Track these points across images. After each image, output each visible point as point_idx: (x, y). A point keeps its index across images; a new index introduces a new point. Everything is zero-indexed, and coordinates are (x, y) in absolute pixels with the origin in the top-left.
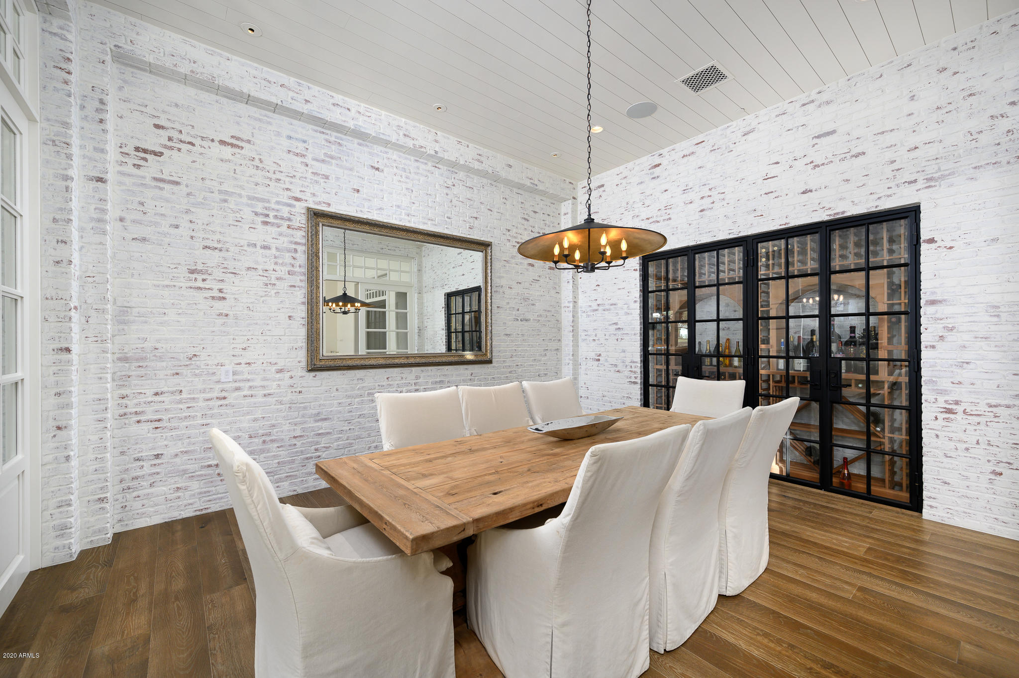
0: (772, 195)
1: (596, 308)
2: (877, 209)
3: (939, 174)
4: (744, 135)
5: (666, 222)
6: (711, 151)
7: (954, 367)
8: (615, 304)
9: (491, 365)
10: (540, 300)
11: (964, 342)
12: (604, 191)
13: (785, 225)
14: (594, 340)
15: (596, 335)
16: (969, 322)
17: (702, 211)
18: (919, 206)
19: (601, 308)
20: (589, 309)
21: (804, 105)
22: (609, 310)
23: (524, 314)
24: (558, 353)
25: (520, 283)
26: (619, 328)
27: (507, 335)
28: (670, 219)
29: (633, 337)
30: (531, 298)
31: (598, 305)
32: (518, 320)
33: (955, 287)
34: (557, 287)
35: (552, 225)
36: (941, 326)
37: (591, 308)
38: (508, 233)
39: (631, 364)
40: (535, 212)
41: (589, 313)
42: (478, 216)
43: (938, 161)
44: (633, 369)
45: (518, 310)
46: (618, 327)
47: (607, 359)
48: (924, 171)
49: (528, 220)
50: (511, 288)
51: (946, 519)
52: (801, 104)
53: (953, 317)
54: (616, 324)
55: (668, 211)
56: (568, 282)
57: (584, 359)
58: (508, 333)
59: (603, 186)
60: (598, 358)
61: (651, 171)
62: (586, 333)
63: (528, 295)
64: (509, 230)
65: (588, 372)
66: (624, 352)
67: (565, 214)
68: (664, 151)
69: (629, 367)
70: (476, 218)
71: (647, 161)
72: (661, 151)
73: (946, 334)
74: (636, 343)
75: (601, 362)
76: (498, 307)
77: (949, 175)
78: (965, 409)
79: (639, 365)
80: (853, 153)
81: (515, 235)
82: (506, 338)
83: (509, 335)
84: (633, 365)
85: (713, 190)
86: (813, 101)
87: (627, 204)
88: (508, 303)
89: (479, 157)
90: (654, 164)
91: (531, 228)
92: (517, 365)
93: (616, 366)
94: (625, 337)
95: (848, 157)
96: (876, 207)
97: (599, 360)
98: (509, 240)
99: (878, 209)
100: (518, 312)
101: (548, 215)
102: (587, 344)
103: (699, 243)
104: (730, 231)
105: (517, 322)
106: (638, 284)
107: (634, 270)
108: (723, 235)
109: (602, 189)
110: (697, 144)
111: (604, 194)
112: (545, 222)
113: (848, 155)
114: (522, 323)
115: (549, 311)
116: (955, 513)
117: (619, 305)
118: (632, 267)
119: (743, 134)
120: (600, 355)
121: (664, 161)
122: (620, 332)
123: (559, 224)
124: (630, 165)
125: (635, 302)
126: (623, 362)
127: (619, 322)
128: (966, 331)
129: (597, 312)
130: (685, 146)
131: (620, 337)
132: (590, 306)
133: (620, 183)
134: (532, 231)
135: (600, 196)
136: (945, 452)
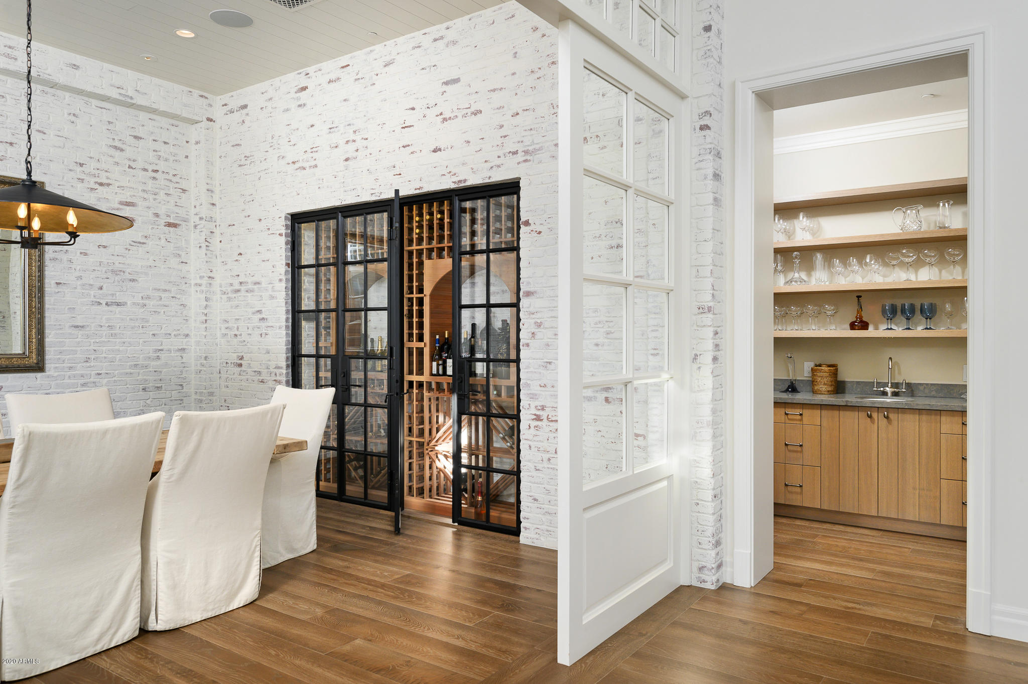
0: (408, 149)
1: (237, 287)
2: (490, 181)
3: (533, 147)
4: (385, 66)
5: (312, 170)
6: (356, 80)
7: (541, 367)
8: (259, 283)
9: (43, 374)
10: (146, 274)
11: (549, 340)
12: (247, 114)
13: (419, 189)
14: (236, 335)
15: (238, 329)
16: (551, 317)
17: (347, 160)
18: (519, 182)
19: (243, 288)
20: (230, 289)
21: (435, 40)
22: (252, 291)
23: (113, 295)
24: (184, 355)
25: (105, 247)
26: (263, 319)
27: (77, 327)
28: (316, 166)
29: (278, 331)
30: (128, 270)
31: (241, 283)
32: (100, 304)
33: (542, 277)
34: (183, 254)
35: (172, 158)
36: (533, 321)
37: (232, 288)
38: (79, 169)
39: (276, 370)
40: (137, 138)
41: (230, 295)
42: (14, 141)
43: (532, 132)
44: (278, 378)
45: (101, 288)
46: (261, 316)
47: (250, 364)
48: (522, 142)
49: (122, 150)
50: (86, 254)
51: (535, 541)
52: (433, 38)
53: (541, 312)
54: (259, 312)
55: (314, 155)
56: (200, 247)
57: (225, 365)
58: (81, 324)
59: (245, 107)
60: (240, 362)
61: (298, 95)
62: (227, 325)
63: (121, 266)
64: (81, 165)
65: (230, 384)
66: (269, 353)
67: (197, 143)
68: (311, 70)
69: (273, 375)
70: (11, 144)
71: (293, 79)
72: (308, 70)
73: (537, 331)
74: (280, 340)
75: (243, 368)
76: (58, 284)
77: (539, 150)
78: (548, 415)
79: (284, 371)
80: (472, 109)
81: (94, 172)
82: (75, 331)
83: (82, 327)
84: (278, 371)
85: (357, 133)
86: (442, 38)
87: (273, 138)
88: (80, 278)
89: (9, 51)
90: (300, 86)
91: (128, 163)
92: (99, 374)
93: (259, 373)
94: (270, 332)
95: (469, 114)
96: (490, 178)
97: (240, 365)
98: (82, 180)
99: (492, 180)
100: (101, 292)
101: (165, 143)
102: (228, 342)
103: (344, 203)
104: (373, 191)
105: (99, 307)
106: (284, 255)
107: (280, 234)
108: (366, 197)
109: (245, 111)
110: (343, 67)
111: (247, 119)
112: (159, 153)
113: (469, 111)
114: (110, 308)
115: (165, 290)
116: (541, 533)
117: (263, 285)
118: (277, 230)
119: (384, 64)
120: (242, 358)
121: (310, 84)
122: (263, 324)
123: (187, 157)
124: (276, 81)
125: (281, 280)
126: (268, 368)
127: (263, 310)
128: (549, 328)
129: (239, 294)
130: (330, 67)
131: (264, 331)
132: (231, 285)
133: (264, 107)
134: (130, 167)
135: (243, 122)
136: (536, 465)
